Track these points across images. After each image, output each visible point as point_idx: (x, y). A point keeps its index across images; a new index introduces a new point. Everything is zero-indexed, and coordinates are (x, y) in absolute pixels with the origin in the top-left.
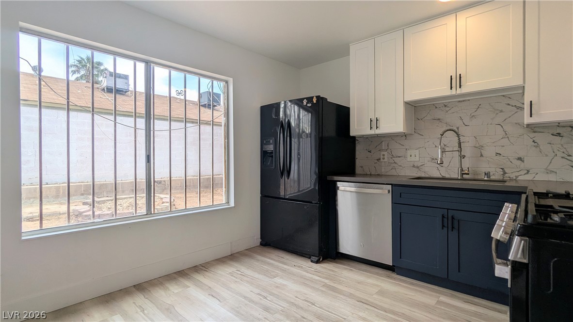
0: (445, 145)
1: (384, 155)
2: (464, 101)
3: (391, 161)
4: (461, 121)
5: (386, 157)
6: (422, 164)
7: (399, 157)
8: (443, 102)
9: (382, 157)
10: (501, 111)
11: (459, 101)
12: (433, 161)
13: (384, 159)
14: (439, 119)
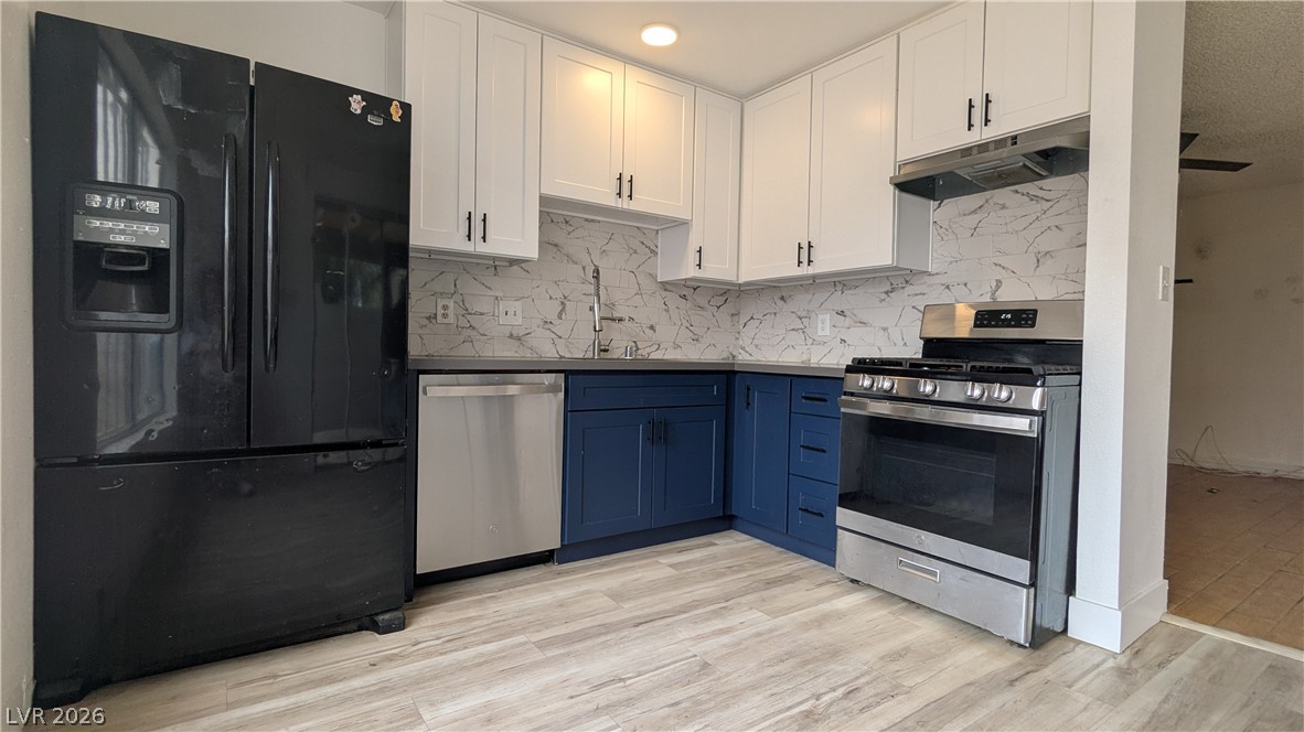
0: (565, 298)
1: (445, 307)
2: (593, 221)
3: (463, 322)
4: (587, 255)
5: (451, 312)
6: (528, 331)
7: (481, 314)
8: (565, 213)
9: (440, 311)
10: (635, 252)
11: (586, 220)
12: (547, 326)
13: (445, 316)
14: (556, 245)
